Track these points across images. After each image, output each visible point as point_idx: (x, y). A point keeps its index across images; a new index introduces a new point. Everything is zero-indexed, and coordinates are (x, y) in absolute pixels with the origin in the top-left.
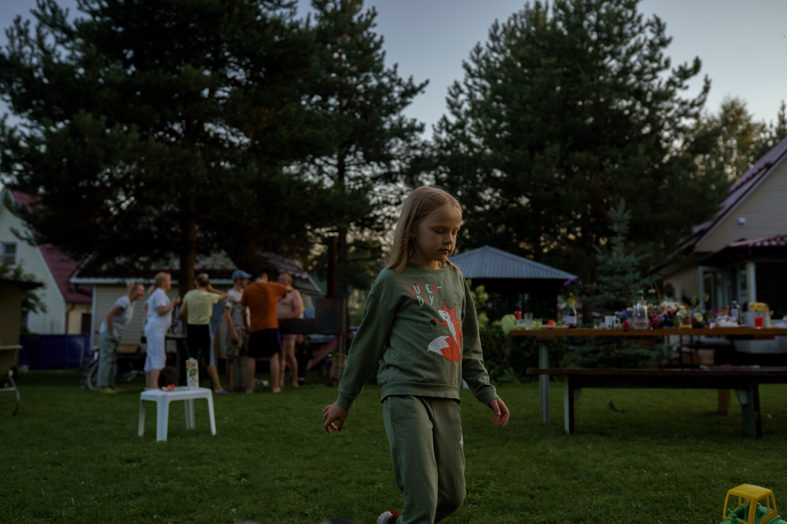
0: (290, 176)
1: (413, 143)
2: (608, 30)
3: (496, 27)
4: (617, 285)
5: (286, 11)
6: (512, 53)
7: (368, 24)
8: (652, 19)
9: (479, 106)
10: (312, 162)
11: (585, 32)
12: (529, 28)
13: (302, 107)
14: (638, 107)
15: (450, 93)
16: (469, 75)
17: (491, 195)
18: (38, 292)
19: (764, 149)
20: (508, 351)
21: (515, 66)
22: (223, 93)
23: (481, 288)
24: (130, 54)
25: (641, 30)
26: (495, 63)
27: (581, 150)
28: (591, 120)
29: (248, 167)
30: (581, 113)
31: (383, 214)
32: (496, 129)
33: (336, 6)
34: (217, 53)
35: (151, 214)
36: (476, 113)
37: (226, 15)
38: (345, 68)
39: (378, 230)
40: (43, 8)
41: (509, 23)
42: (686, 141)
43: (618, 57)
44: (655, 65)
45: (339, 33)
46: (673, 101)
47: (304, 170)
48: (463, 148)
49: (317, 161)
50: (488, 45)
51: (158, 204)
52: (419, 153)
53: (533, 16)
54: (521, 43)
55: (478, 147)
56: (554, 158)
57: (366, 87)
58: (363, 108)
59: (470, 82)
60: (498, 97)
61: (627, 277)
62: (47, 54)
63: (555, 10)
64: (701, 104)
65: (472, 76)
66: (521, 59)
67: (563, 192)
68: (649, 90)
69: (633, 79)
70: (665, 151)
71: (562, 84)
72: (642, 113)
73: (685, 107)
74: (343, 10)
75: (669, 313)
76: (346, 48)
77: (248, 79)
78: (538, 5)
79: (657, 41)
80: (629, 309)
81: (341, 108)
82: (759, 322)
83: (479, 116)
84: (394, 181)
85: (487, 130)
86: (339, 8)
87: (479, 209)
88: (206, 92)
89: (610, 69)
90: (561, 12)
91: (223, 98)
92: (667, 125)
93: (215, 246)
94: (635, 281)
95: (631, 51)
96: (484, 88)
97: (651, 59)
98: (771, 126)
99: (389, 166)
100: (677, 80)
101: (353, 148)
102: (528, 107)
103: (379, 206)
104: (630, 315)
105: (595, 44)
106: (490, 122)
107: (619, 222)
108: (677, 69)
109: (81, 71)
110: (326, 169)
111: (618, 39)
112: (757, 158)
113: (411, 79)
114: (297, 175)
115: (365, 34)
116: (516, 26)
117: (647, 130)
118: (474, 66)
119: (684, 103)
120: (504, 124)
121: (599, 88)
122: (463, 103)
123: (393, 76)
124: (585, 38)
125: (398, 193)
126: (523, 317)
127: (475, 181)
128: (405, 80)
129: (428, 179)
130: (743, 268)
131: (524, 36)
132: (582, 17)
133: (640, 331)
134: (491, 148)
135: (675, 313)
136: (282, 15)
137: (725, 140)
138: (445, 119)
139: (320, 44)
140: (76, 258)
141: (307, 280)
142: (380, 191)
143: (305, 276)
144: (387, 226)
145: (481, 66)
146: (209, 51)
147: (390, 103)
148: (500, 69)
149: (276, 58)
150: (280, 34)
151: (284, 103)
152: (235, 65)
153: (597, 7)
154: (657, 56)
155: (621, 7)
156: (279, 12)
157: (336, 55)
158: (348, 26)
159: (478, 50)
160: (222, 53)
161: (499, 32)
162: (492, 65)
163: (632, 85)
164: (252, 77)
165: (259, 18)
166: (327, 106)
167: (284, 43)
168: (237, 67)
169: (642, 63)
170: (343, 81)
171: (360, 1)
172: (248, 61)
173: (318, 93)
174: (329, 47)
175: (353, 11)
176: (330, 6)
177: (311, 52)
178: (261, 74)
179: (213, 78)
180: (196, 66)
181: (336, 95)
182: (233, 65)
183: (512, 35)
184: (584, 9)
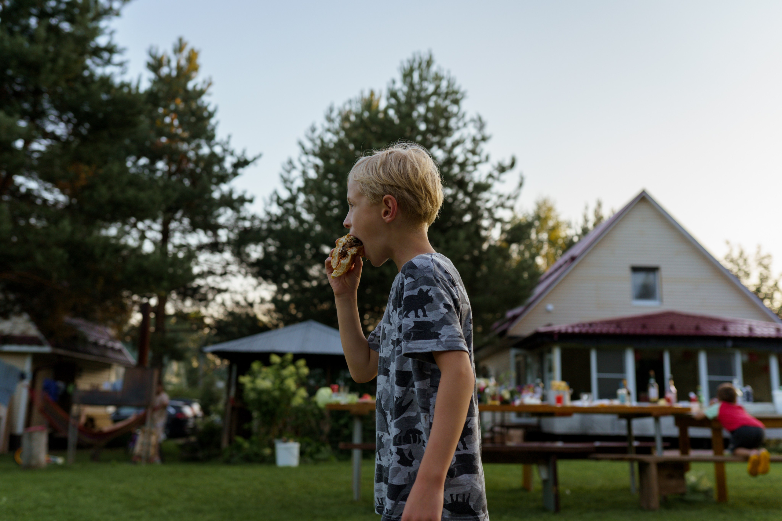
0: (107, 238)
1: (243, 214)
2: (436, 122)
3: (331, 110)
5: (117, 70)
6: (347, 135)
7: (201, 93)
8: (475, 117)
9: (311, 184)
10: (135, 226)
11: (414, 122)
12: (362, 114)
13: (127, 169)
14: (461, 196)
15: (284, 168)
16: (303, 151)
19: (570, 244)
20: (326, 428)
21: (347, 148)
22: (40, 145)
23: (301, 362)
25: (465, 125)
26: (328, 143)
29: (60, 225)
31: (207, 284)
32: (327, 207)
33: (171, 71)
34: (36, 104)
36: (308, 190)
37: (49, 65)
38: (176, 135)
39: (201, 300)
41: (344, 106)
42: (503, 231)
43: (443, 147)
44: (476, 159)
45: (172, 97)
46: (492, 193)
47: (123, 233)
48: (292, 222)
49: (140, 225)
50: (323, 126)
52: (247, 224)
53: (367, 103)
54: (355, 127)
55: (307, 222)
57: (197, 154)
58: (192, 175)
59: (304, 159)
60: (331, 176)
63: (388, 99)
64: (515, 198)
65: (306, 153)
66: (354, 141)
68: (470, 181)
69: (456, 170)
70: (484, 239)
72: (464, 202)
73: (503, 199)
74: (178, 76)
76: (178, 114)
77: (69, 134)
78: (372, 94)
79: (479, 137)
81: (170, 174)
82: (559, 400)
83: (312, 193)
84: (221, 251)
85: (317, 207)
86: (174, 73)
87: (306, 284)
88: (19, 144)
90: (393, 101)
91: (39, 151)
92: (486, 214)
93: (17, 307)
95: (455, 143)
96: (317, 167)
97: (474, 152)
98: (577, 223)
99: (216, 235)
100: (496, 174)
101: (178, 215)
103: (202, 275)
105: (424, 134)
106: (321, 200)
108: (496, 164)
110: (149, 234)
111: (444, 132)
112: (564, 251)
113: (244, 152)
114: (114, 237)
115: (199, 102)
116: (350, 111)
117: (467, 218)
118: (309, 145)
119: (501, 196)
120: (335, 203)
122: (295, 179)
123: (226, 147)
124: (414, 127)
125: (224, 263)
126: (339, 391)
127: (303, 257)
128: (238, 152)
129: (255, 251)
130: (550, 351)
131: (358, 121)
132: (412, 108)
134: (321, 224)
135: (484, 389)
136: (112, 74)
137: (537, 233)
138: (276, 192)
139: (149, 107)
141: (120, 351)
142: (206, 261)
143: (118, 345)
144: (210, 296)
145: (315, 144)
146: (26, 101)
147: (221, 173)
148: (333, 150)
149: (101, 115)
150: (108, 92)
151: (105, 162)
152: (55, 118)
153: (426, 99)
154: (478, 150)
155: (447, 102)
156: (108, 70)
157: (168, 120)
158: (182, 92)
159: (313, 130)
160: (41, 105)
161: (335, 114)
162: (326, 146)
163: (455, 175)
164: (75, 133)
165: (86, 73)
166: (154, 171)
167: (112, 102)
168: (57, 121)
169: (465, 155)
170: (174, 146)
171: (195, 68)
172: (70, 115)
173: (145, 155)
174: (161, 110)
175: (188, 78)
176: (165, 71)
177: (140, 113)
178: (84, 131)
179: (29, 129)
180: (9, 114)
181: (166, 160)
182: (52, 118)
183: (346, 118)
184: (414, 101)
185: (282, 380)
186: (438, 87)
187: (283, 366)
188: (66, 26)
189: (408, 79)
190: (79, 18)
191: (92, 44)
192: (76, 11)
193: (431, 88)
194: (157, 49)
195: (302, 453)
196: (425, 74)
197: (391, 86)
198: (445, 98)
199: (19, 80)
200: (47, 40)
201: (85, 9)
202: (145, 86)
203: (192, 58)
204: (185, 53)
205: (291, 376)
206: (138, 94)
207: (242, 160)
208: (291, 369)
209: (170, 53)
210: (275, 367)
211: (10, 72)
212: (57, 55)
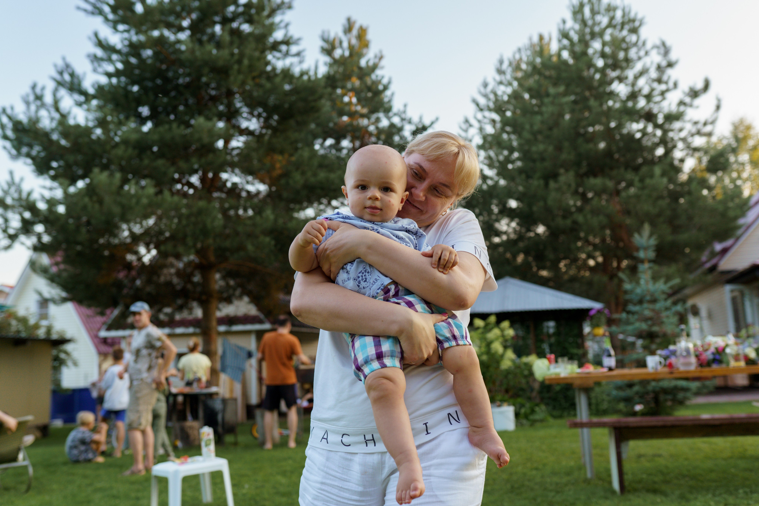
2: (614, 56)
3: (501, 62)
4: (647, 313)
5: (295, 60)
6: (520, 85)
7: (375, 67)
8: (658, 43)
9: (489, 139)
10: (329, 204)
11: (591, 60)
12: (534, 59)
13: (316, 151)
14: (650, 129)
15: (461, 128)
16: (478, 109)
17: (508, 225)
18: (69, 347)
21: (522, 98)
22: (238, 142)
23: (506, 324)
24: (145, 111)
25: (647, 53)
26: (502, 96)
27: (595, 176)
28: (602, 145)
29: (264, 215)
30: (592, 139)
32: (508, 160)
33: (343, 51)
34: (230, 105)
35: (172, 265)
36: (487, 145)
37: (236, 67)
38: (356, 112)
40: (61, 73)
41: (514, 57)
42: (700, 160)
43: (625, 81)
44: (663, 87)
45: (347, 77)
46: (684, 121)
50: (494, 79)
51: (178, 257)
53: (538, 49)
54: (527, 75)
55: (491, 179)
56: (569, 186)
57: (377, 128)
59: (480, 116)
60: (508, 129)
61: (658, 306)
62: (64, 117)
63: (560, 41)
64: (713, 122)
65: (481, 110)
66: (529, 90)
67: (580, 218)
68: (659, 112)
69: (642, 103)
70: (680, 172)
71: (572, 112)
72: (655, 135)
73: (699, 126)
74: (351, 55)
75: (717, 349)
76: (357, 92)
77: (262, 128)
78: (541, 38)
79: (664, 63)
80: (672, 347)
83: (491, 148)
85: (499, 161)
86: (347, 53)
87: (497, 240)
88: (220, 144)
89: (617, 95)
90: (565, 42)
91: (238, 148)
92: (680, 145)
93: (238, 292)
94: (667, 309)
95: (638, 75)
96: (493, 121)
97: (659, 81)
100: (687, 100)
102: (540, 137)
104: (674, 353)
105: (602, 71)
106: (502, 153)
107: (646, 249)
108: (687, 90)
109: (99, 131)
111: (624, 64)
113: (421, 118)
115: (373, 77)
116: (521, 59)
117: (660, 152)
118: (482, 101)
119: (696, 123)
120: (516, 155)
121: (609, 113)
122: (473, 136)
123: (403, 116)
124: (590, 65)
126: (556, 362)
127: (490, 212)
128: (416, 119)
131: (530, 69)
132: (587, 45)
133: (688, 372)
134: (504, 178)
135: (723, 349)
136: (291, 64)
137: (736, 156)
139: (329, 90)
140: (102, 314)
145: (489, 99)
146: (222, 103)
147: (402, 142)
148: (508, 102)
149: (286, 106)
150: (290, 83)
151: (296, 149)
152: (248, 115)
153: (601, 34)
154: (665, 78)
155: (625, 33)
156: (288, 61)
157: (346, 99)
158: (356, 70)
159: (485, 85)
160: (234, 105)
161: (505, 66)
162: (500, 98)
163: (643, 108)
164: (266, 125)
165: (269, 68)
166: (340, 150)
167: (294, 91)
168: (249, 116)
169: (650, 86)
170: (355, 123)
171: (366, 45)
172: (260, 110)
173: (331, 136)
174: (339, 91)
175: (360, 55)
176: (338, 53)
177: (321, 97)
178: (274, 123)
179: (227, 129)
180: (209, 119)
181: (349, 138)
182: (245, 115)
183: (517, 68)
184: (588, 37)
185: (489, 344)
186: (612, 18)
187: (487, 329)
188: (246, 28)
189: (579, 16)
190: (256, 18)
191: (271, 40)
192: (253, 11)
193: (605, 21)
194: (329, 32)
195: (517, 415)
196: (596, 8)
197: (561, 26)
198: (622, 28)
199: (213, 85)
200: (231, 43)
201: (260, 8)
202: (323, 70)
203: (362, 34)
204: (355, 32)
205: (497, 339)
206: (317, 79)
207: (420, 126)
208: (496, 332)
209: (341, 35)
210: (480, 331)
211: (204, 79)
212: (242, 55)
